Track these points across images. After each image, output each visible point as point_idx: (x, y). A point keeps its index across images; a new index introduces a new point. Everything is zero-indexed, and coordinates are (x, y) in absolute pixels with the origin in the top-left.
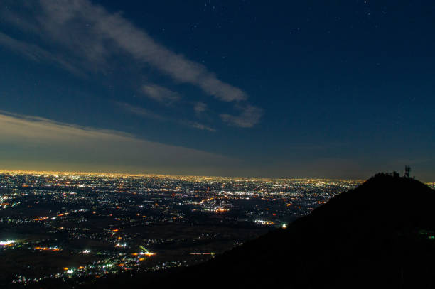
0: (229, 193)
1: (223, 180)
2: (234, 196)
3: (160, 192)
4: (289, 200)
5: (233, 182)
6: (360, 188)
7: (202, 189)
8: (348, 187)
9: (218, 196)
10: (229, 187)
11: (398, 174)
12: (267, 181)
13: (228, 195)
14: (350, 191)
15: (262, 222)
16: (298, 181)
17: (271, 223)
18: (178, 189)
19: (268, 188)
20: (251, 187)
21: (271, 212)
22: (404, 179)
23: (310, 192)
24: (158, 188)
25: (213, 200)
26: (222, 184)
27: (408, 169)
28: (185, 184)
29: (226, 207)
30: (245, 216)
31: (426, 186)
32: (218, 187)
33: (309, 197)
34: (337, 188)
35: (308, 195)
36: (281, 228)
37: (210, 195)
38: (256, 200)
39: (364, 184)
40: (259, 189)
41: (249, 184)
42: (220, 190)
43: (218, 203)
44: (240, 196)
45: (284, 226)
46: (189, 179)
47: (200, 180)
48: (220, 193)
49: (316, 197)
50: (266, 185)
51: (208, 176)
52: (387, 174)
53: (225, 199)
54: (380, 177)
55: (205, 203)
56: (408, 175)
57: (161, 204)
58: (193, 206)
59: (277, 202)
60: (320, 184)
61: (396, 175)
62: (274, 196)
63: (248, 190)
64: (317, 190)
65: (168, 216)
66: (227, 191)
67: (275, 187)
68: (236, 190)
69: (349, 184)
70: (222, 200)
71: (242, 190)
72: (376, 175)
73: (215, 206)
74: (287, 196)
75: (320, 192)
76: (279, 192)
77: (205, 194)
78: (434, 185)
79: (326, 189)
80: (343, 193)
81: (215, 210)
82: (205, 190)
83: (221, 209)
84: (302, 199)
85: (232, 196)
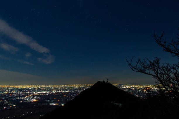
0: (39, 92)
1: (36, 87)
2: (41, 94)
3: (4, 94)
4: (65, 94)
5: (41, 87)
6: (92, 87)
7: (26, 91)
8: (87, 87)
9: (34, 94)
10: (39, 90)
11: (105, 82)
12: (56, 86)
13: (38, 93)
14: (88, 89)
15: (53, 104)
16: (69, 86)
17: (57, 104)
18: (14, 92)
19: (56, 89)
20: (49, 89)
21: (57, 100)
23: (73, 90)
24: (3, 92)
25: (31, 96)
26: (36, 88)
27: (108, 80)
28: (17, 90)
29: (37, 99)
30: (46, 102)
31: (113, 85)
32: (34, 90)
33: (73, 92)
34: (84, 88)
35: (72, 91)
36: (62, 106)
37: (30, 94)
38: (51, 95)
39: (93, 86)
40: (52, 90)
41: (48, 88)
42: (35, 91)
43: (33, 98)
44: (44, 93)
45: (63, 105)
46: (20, 87)
47: (25, 87)
48: (34, 93)
49: (76, 92)
50: (55, 88)
51: (29, 85)
52: (101, 82)
53: (37, 95)
54: (99, 83)
55: (27, 98)
56: (108, 81)
57: (3, 100)
58: (21, 100)
59: (60, 95)
60: (77, 86)
61: (104, 82)
62: (59, 92)
63: (47, 90)
64: (76, 89)
65: (7, 106)
67: (59, 89)
68: (42, 91)
69: (88, 86)
70: (36, 96)
71: (45, 90)
72: (97, 82)
73: (32, 99)
74: (64, 92)
75: (77, 90)
76: (61, 91)
77: (28, 93)
78: (116, 85)
79: (80, 89)
80: (86, 90)
81: (32, 101)
82: (27, 92)
83: (35, 100)
84: (70, 93)
85: (40, 94)
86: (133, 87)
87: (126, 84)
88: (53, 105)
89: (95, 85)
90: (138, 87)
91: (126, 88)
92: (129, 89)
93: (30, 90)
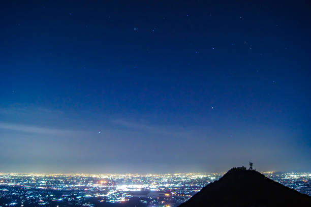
1: (125, 176)
2: (133, 189)
4: (173, 189)
5: (132, 178)
7: (108, 184)
8: (214, 178)
10: (129, 182)
11: (245, 168)
13: (128, 188)
14: (216, 181)
16: (180, 176)
18: (90, 185)
20: (146, 181)
22: (249, 170)
23: (188, 183)
25: (117, 193)
26: (124, 179)
27: (251, 164)
29: (127, 198)
31: (262, 175)
32: (121, 182)
35: (187, 185)
37: (114, 188)
40: (151, 182)
41: (144, 178)
43: (120, 195)
46: (98, 176)
50: (157, 179)
51: (113, 173)
52: (238, 168)
53: (126, 192)
54: (234, 170)
55: (111, 195)
56: (251, 168)
57: (75, 197)
58: (100, 198)
60: (195, 176)
63: (143, 183)
64: (193, 181)
66: (128, 185)
68: (135, 184)
71: (139, 183)
72: (232, 169)
73: (118, 197)
74: (172, 187)
75: (195, 183)
76: (166, 184)
77: (111, 188)
78: (269, 173)
80: (211, 183)
83: (123, 200)
85: (131, 188)
91: (291, 180)
92: (297, 182)
93: (114, 182)
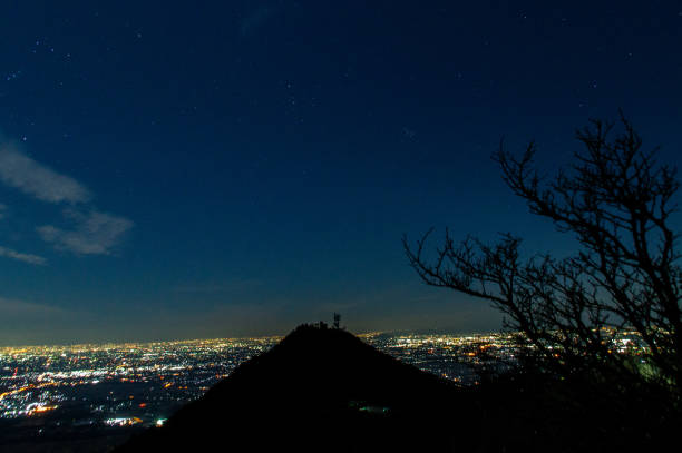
0: (60, 375)
1: (49, 352)
2: (69, 380)
4: (169, 376)
5: (70, 355)
6: (277, 348)
8: (260, 348)
9: (38, 383)
10: (60, 365)
11: (326, 325)
12: (132, 349)
13: (57, 380)
14: (264, 354)
15: (121, 421)
16: (185, 345)
17: (137, 420)
19: (134, 359)
20: (104, 360)
21: (137, 402)
22: (332, 330)
23: (203, 362)
25: (25, 392)
26: (45, 360)
27: (337, 318)
29: (52, 403)
30: (88, 415)
31: (358, 338)
32: (38, 365)
33: (202, 369)
34: (246, 350)
35: (200, 366)
36: (154, 428)
37: (19, 382)
38: (111, 383)
39: (282, 343)
40: (118, 362)
41: (101, 355)
42: (41, 370)
43: (35, 398)
44: (80, 378)
45: (160, 422)
48: (40, 378)
49: (213, 368)
50: (131, 355)
52: (312, 326)
53: (51, 388)
54: (304, 331)
55: (9, 399)
56: (337, 325)
59: (152, 383)
60: (220, 346)
61: (324, 326)
62: (144, 372)
63: (96, 366)
64: (215, 357)
66: (56, 371)
67: (147, 356)
68: (75, 369)
69: (260, 344)
70: (45, 389)
71: (86, 366)
72: (299, 328)
73: (30, 401)
74: (167, 371)
75: (219, 360)
76: (152, 365)
77: (9, 381)
78: (368, 337)
79: (229, 355)
80: (254, 358)
81: (28, 410)
82: (10, 374)
83: (41, 408)
84: (191, 374)
85: (64, 380)
86: (430, 345)
87: (406, 334)
88: (118, 424)
89: (288, 338)
90: (450, 342)
91: (406, 349)
92: (417, 352)
93: (21, 366)
